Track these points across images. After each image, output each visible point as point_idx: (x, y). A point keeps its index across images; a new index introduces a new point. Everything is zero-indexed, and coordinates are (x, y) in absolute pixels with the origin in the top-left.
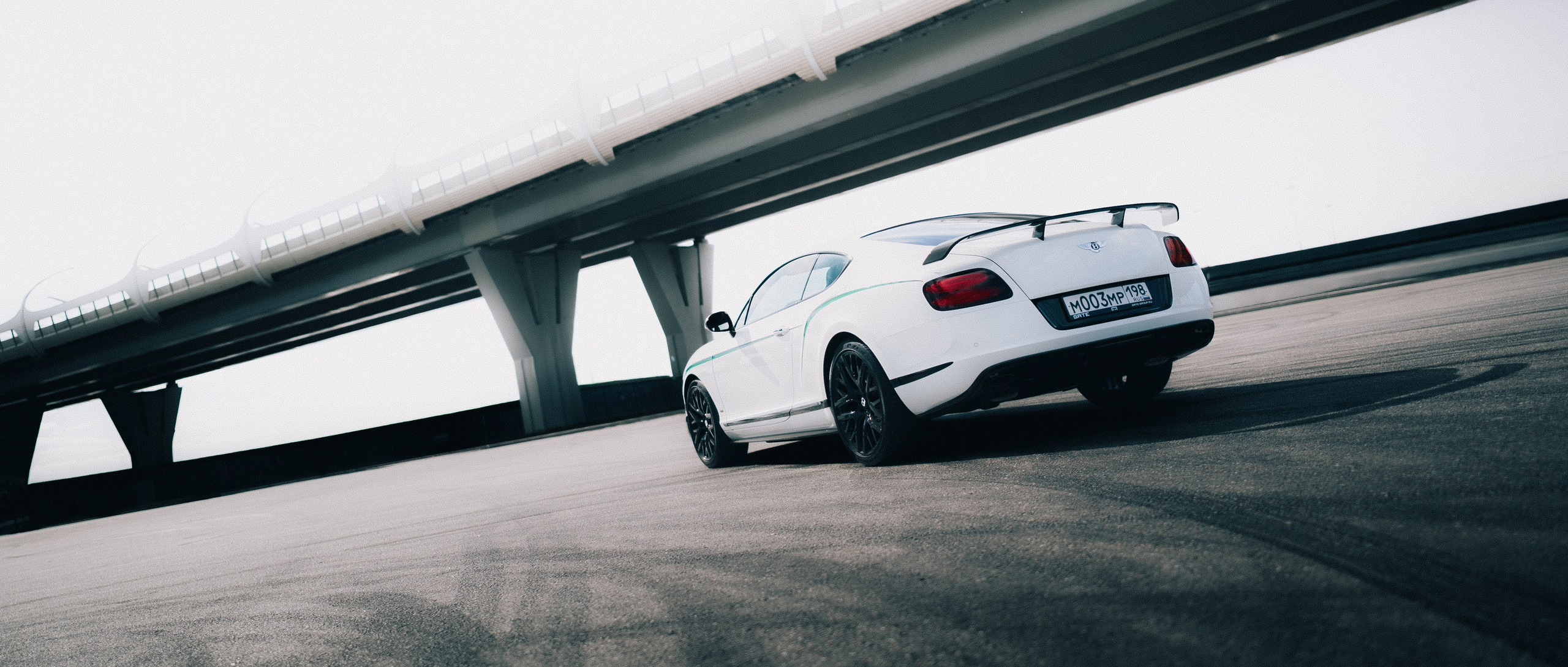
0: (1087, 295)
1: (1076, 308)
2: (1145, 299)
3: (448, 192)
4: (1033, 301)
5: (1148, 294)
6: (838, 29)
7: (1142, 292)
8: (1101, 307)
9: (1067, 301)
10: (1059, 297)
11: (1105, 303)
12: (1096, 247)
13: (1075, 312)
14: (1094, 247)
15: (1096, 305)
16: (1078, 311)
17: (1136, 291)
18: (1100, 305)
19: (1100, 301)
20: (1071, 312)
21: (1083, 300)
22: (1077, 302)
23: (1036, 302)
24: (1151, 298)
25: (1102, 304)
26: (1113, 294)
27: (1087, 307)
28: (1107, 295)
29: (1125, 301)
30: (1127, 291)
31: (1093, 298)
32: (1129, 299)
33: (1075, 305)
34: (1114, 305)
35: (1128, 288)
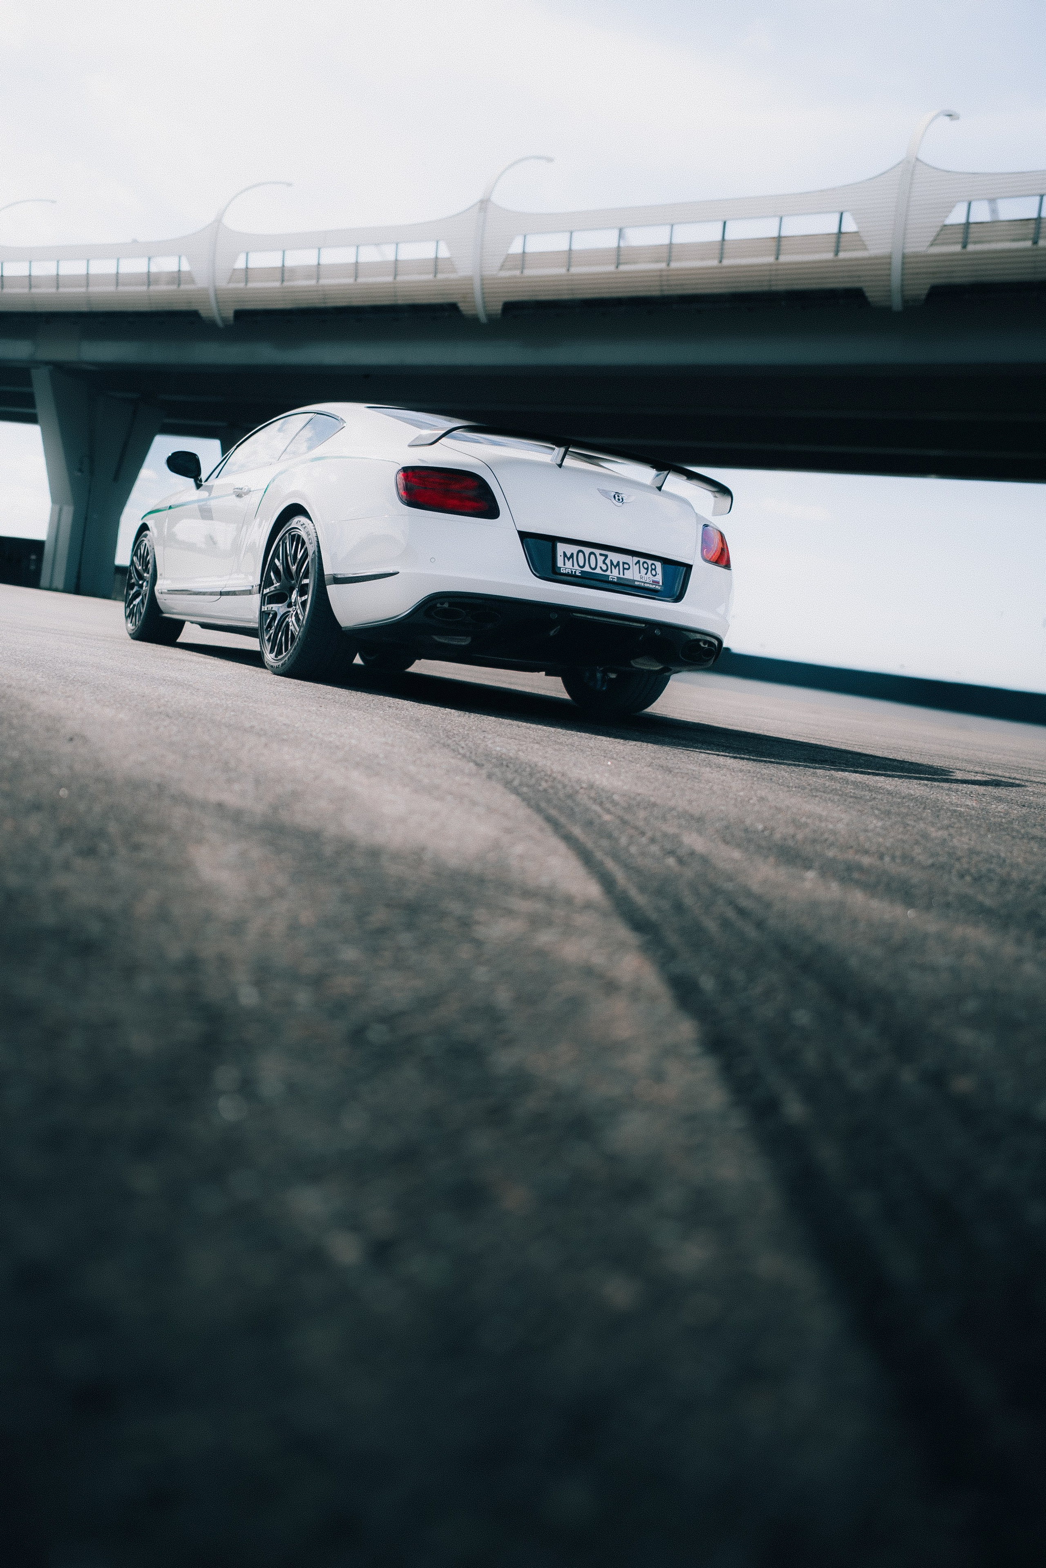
0: (587, 550)
1: (569, 559)
2: (654, 581)
3: (34, 290)
4: (518, 531)
5: (659, 578)
6: (517, 273)
7: (654, 572)
8: (598, 571)
9: (561, 548)
10: (554, 540)
11: (604, 567)
12: (619, 500)
13: (564, 565)
14: (617, 498)
15: (593, 566)
16: (569, 564)
17: (647, 569)
18: (598, 567)
19: (600, 563)
20: (560, 563)
21: (581, 555)
22: (572, 554)
23: (524, 536)
24: (661, 584)
25: (601, 567)
26: (618, 562)
27: (581, 564)
28: (611, 561)
29: (628, 575)
30: (636, 564)
31: (592, 557)
32: (635, 574)
33: (568, 556)
34: (614, 574)
35: (638, 562)
